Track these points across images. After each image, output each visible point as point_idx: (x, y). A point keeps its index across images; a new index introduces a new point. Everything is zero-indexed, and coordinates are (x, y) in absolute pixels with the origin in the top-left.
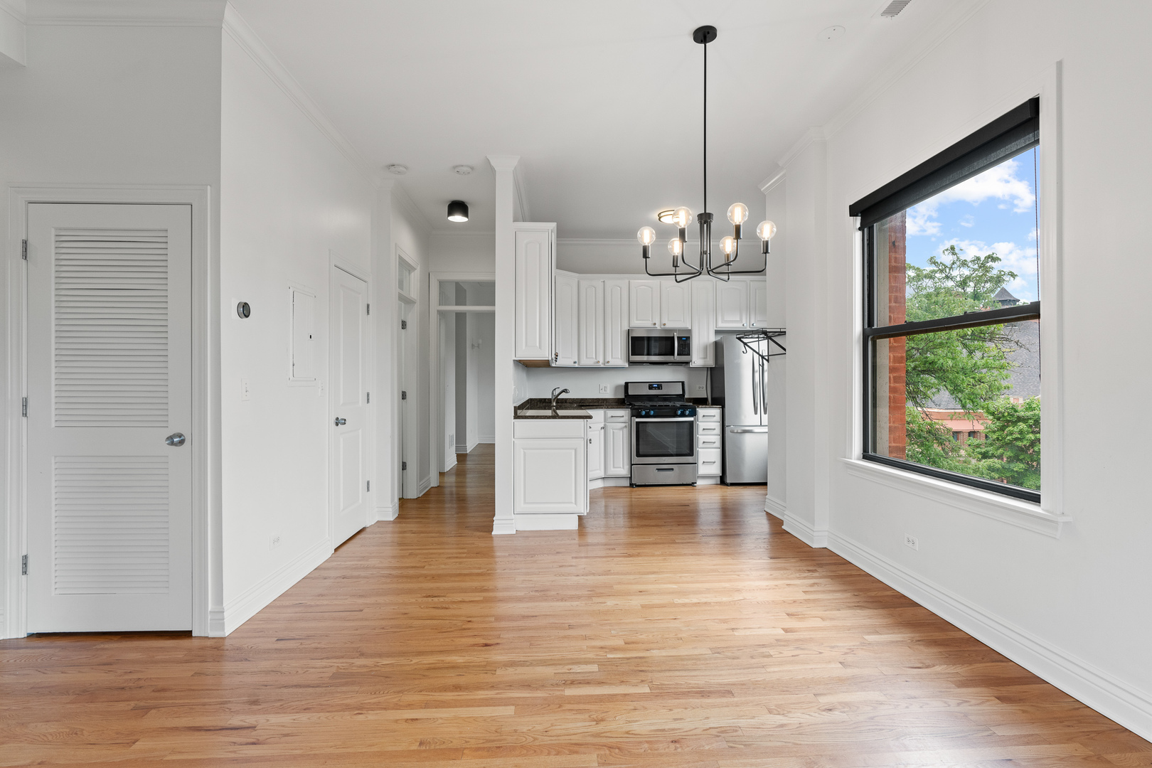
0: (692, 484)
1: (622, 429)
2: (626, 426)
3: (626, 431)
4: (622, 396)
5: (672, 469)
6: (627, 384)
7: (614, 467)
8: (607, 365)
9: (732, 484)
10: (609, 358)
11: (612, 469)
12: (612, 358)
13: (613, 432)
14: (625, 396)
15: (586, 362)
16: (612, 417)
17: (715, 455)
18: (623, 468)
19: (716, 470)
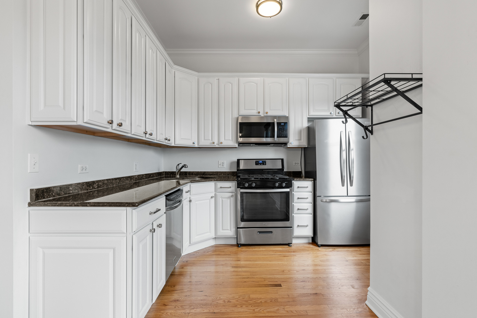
0: (289, 245)
1: (229, 198)
2: (232, 196)
3: (233, 199)
4: (235, 170)
5: (271, 232)
6: (238, 161)
7: (223, 229)
8: (221, 146)
9: (322, 246)
10: (222, 140)
11: (221, 231)
12: (225, 139)
13: (222, 200)
14: (238, 170)
15: (205, 143)
16: (221, 187)
17: (308, 219)
18: (231, 230)
19: (309, 232)
